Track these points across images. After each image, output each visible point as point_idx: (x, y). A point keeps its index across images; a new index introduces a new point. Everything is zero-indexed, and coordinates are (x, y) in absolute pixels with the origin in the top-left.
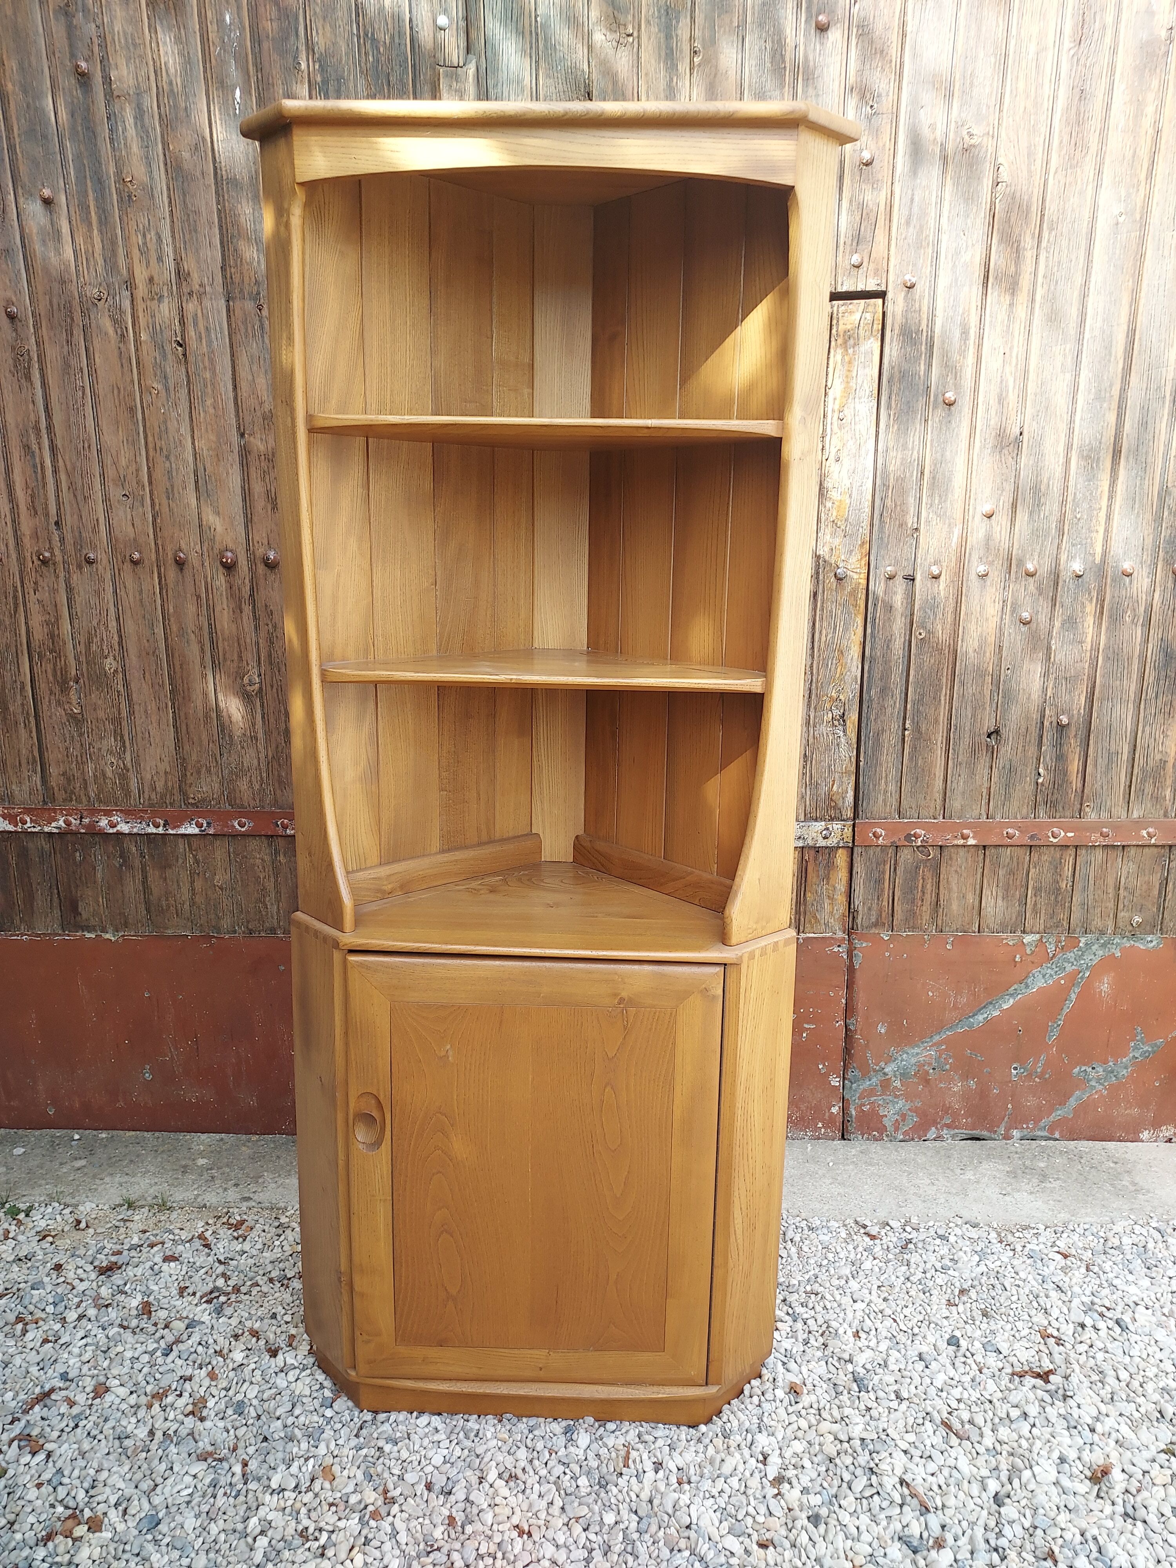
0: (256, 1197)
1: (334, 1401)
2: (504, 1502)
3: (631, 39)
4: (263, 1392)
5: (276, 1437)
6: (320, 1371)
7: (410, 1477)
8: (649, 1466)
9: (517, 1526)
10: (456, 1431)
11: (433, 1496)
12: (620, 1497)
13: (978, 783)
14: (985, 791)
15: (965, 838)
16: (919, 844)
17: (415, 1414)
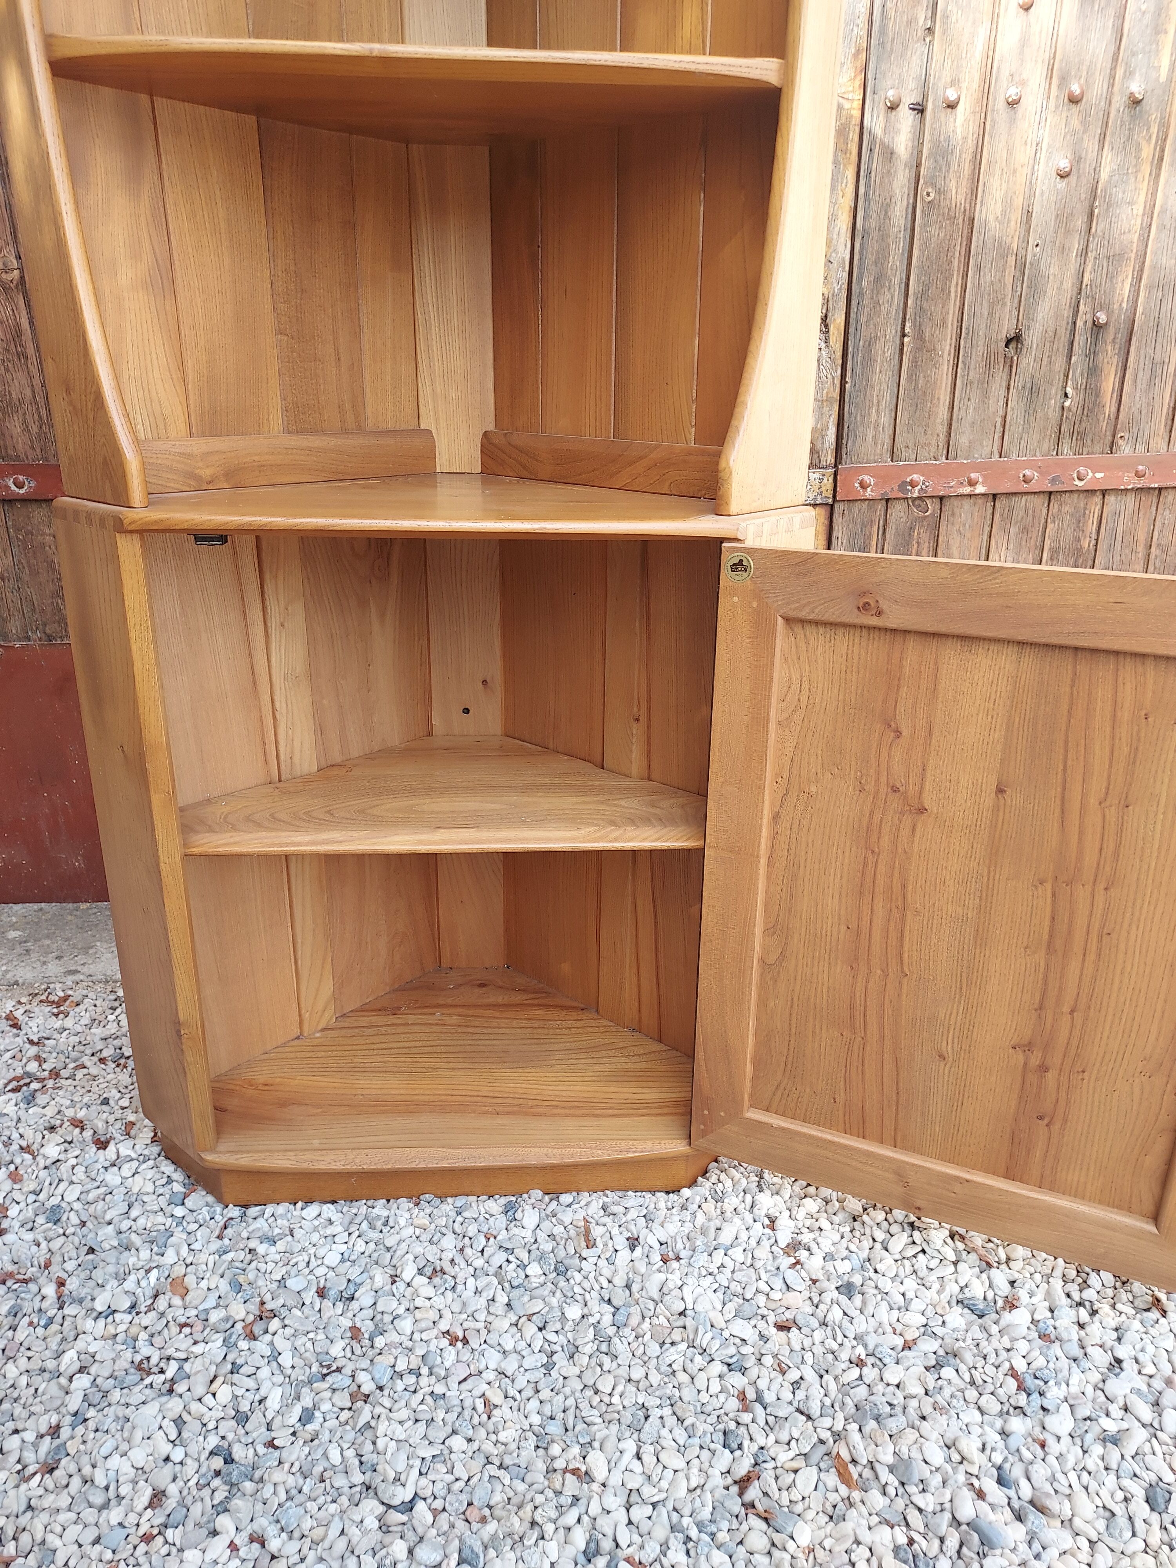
0: (85, 969)
1: (186, 1196)
2: (428, 1303)
4: (88, 1192)
5: (106, 1246)
6: (168, 1162)
7: (294, 1284)
8: (621, 1242)
9: (448, 1332)
10: (357, 1221)
11: (327, 1303)
12: (587, 1285)
13: (992, 408)
14: (999, 420)
15: (972, 483)
16: (916, 494)
17: (300, 1204)
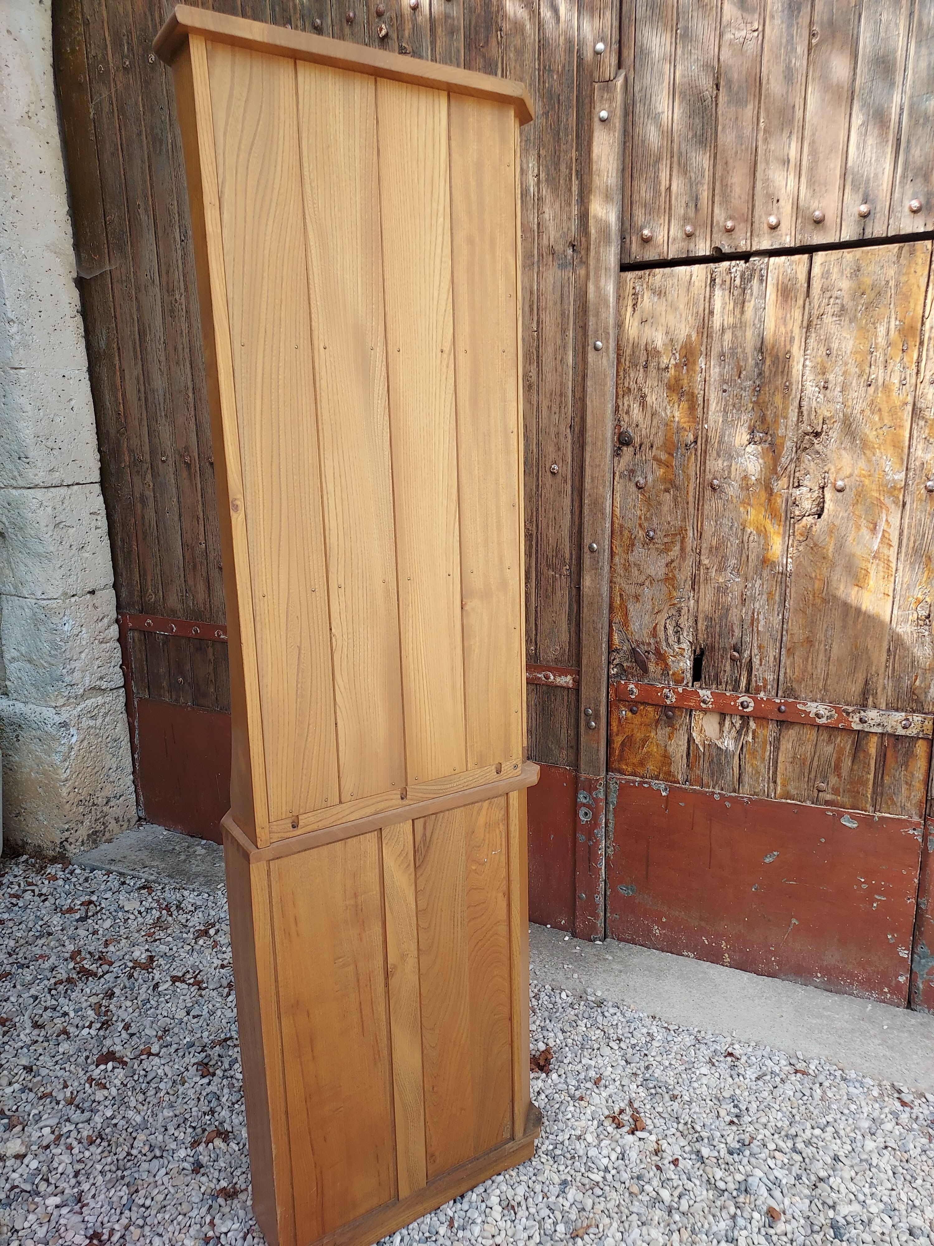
3: (756, 34)
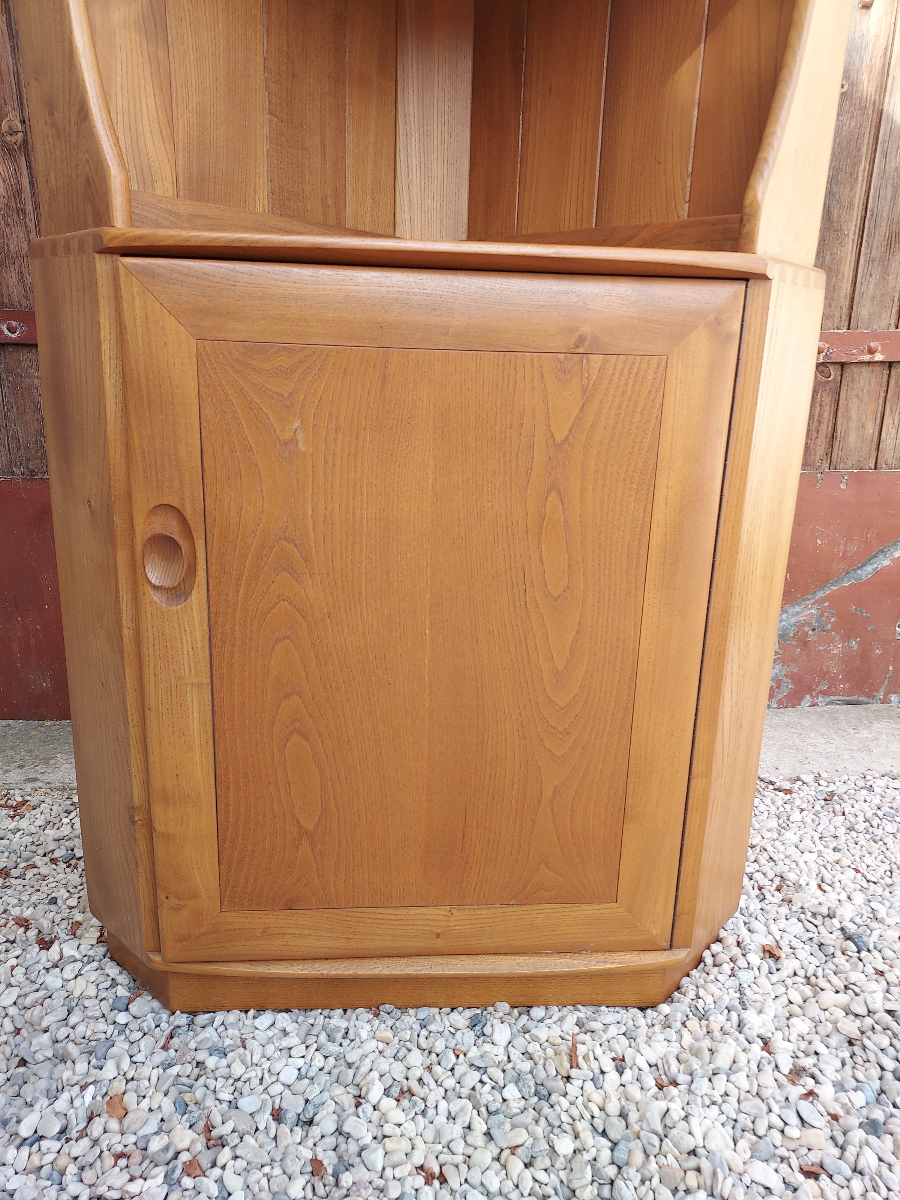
1: (130, 1001)
2: (398, 1131)
4: (26, 995)
5: (40, 1057)
6: (113, 964)
7: (248, 1104)
8: (609, 1066)
9: (421, 1168)
10: (315, 1032)
11: (285, 1129)
12: (575, 1113)
15: (871, 352)
16: (821, 360)
17: (252, 1012)
